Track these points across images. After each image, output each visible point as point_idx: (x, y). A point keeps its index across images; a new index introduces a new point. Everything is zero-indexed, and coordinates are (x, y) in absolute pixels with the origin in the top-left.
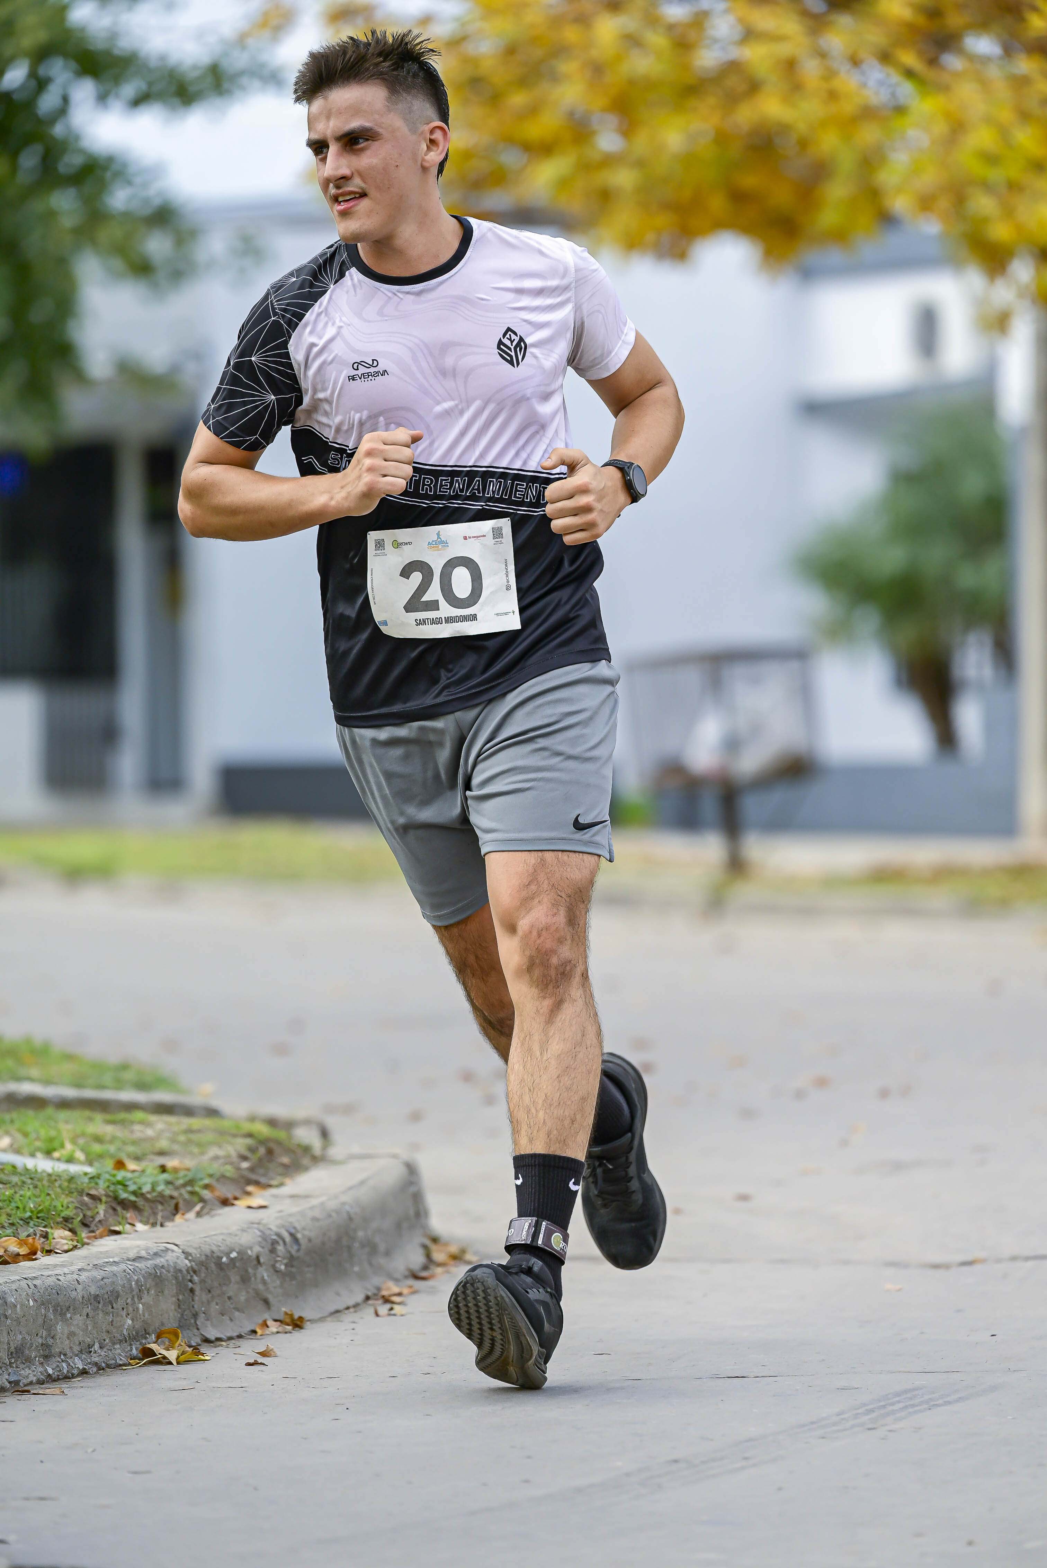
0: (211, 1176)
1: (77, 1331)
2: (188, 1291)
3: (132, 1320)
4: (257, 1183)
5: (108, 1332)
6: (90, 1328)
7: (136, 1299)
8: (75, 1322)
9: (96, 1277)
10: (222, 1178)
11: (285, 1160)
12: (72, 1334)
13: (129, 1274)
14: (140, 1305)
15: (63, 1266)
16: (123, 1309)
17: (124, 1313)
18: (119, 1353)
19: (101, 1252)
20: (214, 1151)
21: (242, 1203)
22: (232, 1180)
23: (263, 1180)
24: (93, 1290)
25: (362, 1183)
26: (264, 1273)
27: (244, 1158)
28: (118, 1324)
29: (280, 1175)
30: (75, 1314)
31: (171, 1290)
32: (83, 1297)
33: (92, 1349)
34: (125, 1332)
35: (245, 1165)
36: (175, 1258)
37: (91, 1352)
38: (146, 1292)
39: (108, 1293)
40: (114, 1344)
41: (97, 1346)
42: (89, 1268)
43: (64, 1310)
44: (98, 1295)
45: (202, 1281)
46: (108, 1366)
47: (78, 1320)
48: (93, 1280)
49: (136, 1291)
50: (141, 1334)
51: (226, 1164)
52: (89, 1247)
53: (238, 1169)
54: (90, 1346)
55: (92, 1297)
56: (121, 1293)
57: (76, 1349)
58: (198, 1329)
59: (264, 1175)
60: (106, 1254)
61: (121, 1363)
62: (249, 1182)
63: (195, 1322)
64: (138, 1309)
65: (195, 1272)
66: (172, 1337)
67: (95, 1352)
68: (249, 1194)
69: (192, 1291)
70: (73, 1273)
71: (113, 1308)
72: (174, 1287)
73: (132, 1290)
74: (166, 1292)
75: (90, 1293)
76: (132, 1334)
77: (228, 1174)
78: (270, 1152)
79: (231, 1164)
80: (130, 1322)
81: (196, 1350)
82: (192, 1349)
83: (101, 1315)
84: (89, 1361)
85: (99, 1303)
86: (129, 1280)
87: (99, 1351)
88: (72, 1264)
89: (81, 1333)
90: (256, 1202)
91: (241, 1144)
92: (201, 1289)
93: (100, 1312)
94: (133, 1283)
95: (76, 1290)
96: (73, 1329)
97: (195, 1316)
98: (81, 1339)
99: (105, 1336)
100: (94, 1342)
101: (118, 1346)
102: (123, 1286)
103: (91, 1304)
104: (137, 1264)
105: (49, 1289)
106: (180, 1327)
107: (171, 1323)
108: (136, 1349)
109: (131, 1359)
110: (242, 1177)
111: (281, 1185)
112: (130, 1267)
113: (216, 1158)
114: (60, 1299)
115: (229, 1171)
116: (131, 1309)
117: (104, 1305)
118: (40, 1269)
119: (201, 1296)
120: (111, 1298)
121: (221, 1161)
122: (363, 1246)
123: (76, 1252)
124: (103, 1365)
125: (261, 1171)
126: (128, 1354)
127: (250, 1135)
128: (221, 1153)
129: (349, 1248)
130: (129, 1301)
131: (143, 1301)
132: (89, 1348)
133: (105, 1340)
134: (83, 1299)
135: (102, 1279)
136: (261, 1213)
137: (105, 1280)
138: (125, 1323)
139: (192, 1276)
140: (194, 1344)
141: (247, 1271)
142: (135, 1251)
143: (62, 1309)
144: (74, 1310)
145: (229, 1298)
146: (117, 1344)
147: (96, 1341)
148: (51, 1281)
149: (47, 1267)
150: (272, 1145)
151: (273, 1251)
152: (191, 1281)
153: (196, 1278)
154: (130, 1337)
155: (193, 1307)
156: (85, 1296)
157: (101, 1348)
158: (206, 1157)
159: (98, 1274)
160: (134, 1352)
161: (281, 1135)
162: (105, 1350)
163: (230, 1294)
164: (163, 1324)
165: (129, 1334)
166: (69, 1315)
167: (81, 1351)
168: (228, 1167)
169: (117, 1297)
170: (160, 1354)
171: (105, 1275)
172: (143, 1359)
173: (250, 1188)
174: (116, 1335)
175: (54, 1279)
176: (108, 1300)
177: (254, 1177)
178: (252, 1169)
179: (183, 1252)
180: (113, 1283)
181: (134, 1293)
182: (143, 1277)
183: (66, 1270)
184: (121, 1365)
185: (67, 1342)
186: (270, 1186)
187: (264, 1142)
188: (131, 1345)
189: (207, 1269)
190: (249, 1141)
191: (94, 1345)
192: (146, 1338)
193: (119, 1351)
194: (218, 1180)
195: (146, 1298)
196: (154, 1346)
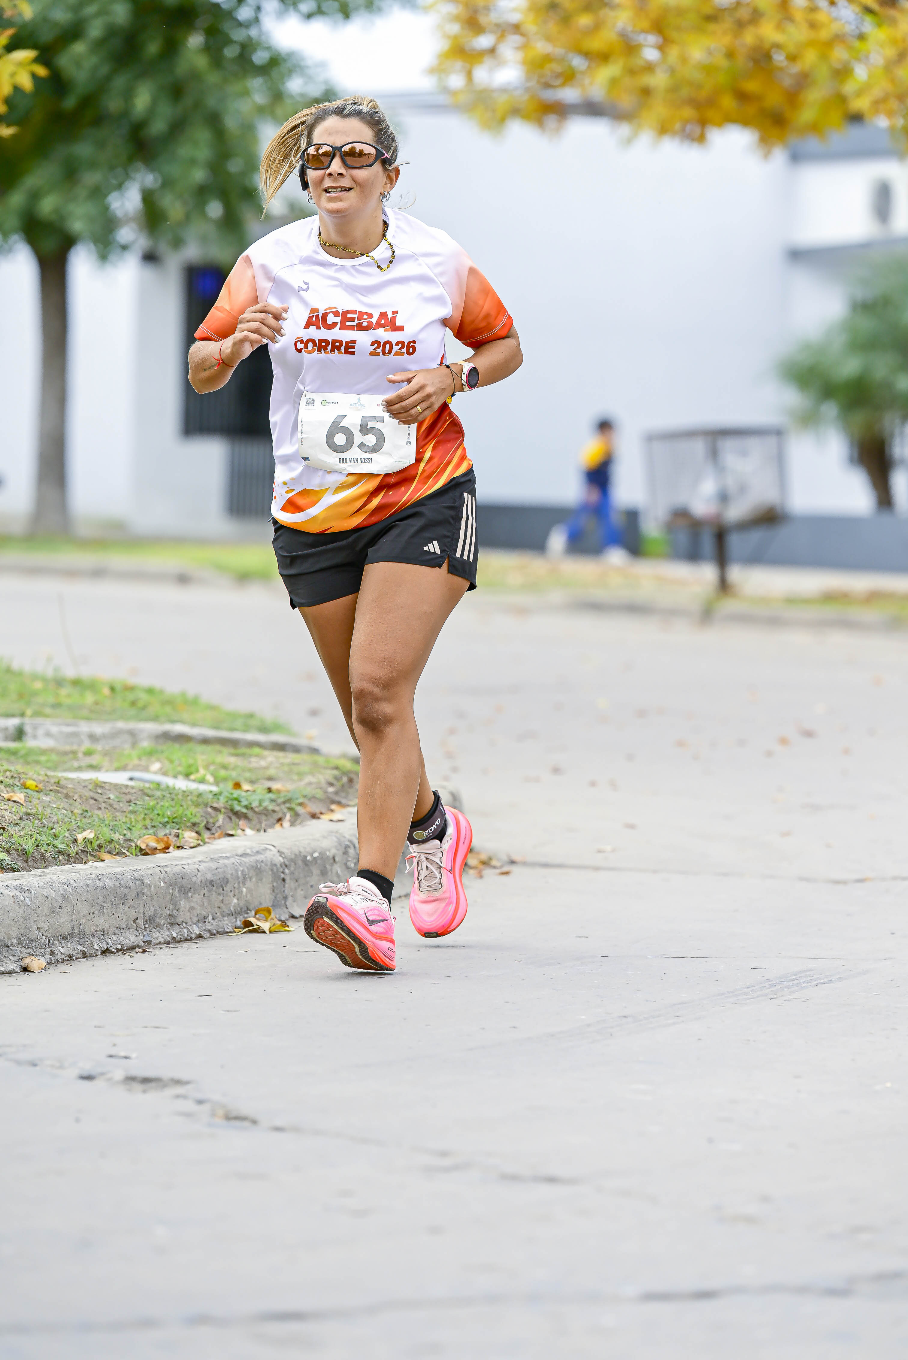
0: (305, 796)
1: (196, 906)
2: (281, 880)
3: (238, 899)
4: (339, 803)
5: (219, 908)
6: (205, 904)
7: (241, 884)
8: (195, 900)
9: (211, 867)
10: (313, 798)
12: (191, 909)
13: (236, 865)
14: (244, 889)
15: (188, 858)
16: (231, 891)
17: (232, 894)
18: (227, 924)
19: (217, 849)
20: (308, 779)
21: (326, 817)
22: (320, 800)
23: (344, 801)
24: (209, 877)
26: (338, 869)
27: (331, 785)
28: (227, 902)
30: (194, 893)
31: (268, 877)
32: (201, 881)
33: (207, 920)
34: (232, 909)
35: (331, 789)
36: (272, 856)
37: (205, 922)
38: (249, 879)
39: (220, 879)
40: (223, 916)
41: (210, 918)
42: (207, 860)
43: (187, 891)
44: (212, 881)
45: (292, 873)
46: (218, 933)
47: (197, 898)
48: (210, 869)
49: (241, 879)
50: (243, 910)
51: (317, 788)
52: (209, 845)
53: (326, 793)
54: (205, 918)
55: (208, 882)
56: (230, 879)
57: (195, 919)
58: (287, 908)
60: (222, 851)
61: (228, 930)
62: (333, 802)
63: (285, 903)
64: (242, 892)
65: (286, 866)
66: (266, 913)
67: (209, 922)
68: (332, 811)
69: (284, 880)
70: (194, 863)
71: (223, 890)
72: (270, 877)
73: (238, 878)
74: (264, 880)
75: (207, 879)
76: (238, 910)
77: (317, 796)
78: (351, 780)
79: (321, 788)
80: (235, 901)
81: (284, 924)
82: (281, 922)
83: (214, 895)
84: (204, 928)
85: (213, 886)
86: (237, 871)
87: (212, 922)
88: (194, 857)
89: (199, 908)
90: (336, 816)
91: (329, 774)
92: (291, 879)
93: (214, 893)
94: (239, 873)
95: (196, 876)
96: (192, 904)
97: (285, 898)
98: (199, 912)
99: (217, 910)
100: (208, 915)
101: (226, 918)
102: (232, 874)
103: (207, 886)
104: (243, 859)
105: (176, 875)
106: (273, 906)
107: (267, 903)
108: (240, 921)
109: (236, 928)
110: (329, 798)
112: (238, 861)
113: (310, 784)
114: (184, 882)
115: (319, 793)
116: (237, 891)
117: (217, 888)
118: (170, 860)
119: (290, 883)
120: (222, 883)
121: (313, 786)
123: (199, 849)
124: (215, 932)
125: (344, 794)
126: (234, 925)
127: (337, 768)
128: (313, 780)
130: (236, 885)
131: (246, 886)
132: (205, 919)
133: (216, 914)
134: (201, 883)
135: (216, 869)
136: (339, 825)
137: (218, 870)
138: (232, 902)
139: (284, 869)
140: (283, 919)
141: (325, 867)
142: (243, 849)
143: (185, 890)
144: (194, 890)
145: (312, 886)
146: (225, 916)
147: (210, 914)
148: (178, 869)
149: (175, 859)
151: (346, 853)
152: (283, 872)
153: (287, 871)
154: (235, 912)
155: (284, 892)
156: (203, 881)
157: (213, 919)
158: (303, 783)
159: (213, 865)
160: (239, 923)
162: (216, 920)
163: (312, 883)
164: (261, 904)
165: (235, 910)
166: (190, 894)
167: (198, 921)
168: (318, 791)
169: (227, 882)
170: (257, 925)
171: (218, 866)
172: (244, 929)
173: (333, 807)
174: (225, 910)
175: (180, 867)
176: (220, 885)
177: (337, 798)
178: (336, 793)
179: (278, 851)
180: (224, 872)
181: (240, 880)
182: (247, 868)
183: (190, 861)
184: (227, 932)
185: (188, 914)
186: (349, 805)
187: (346, 773)
188: (236, 918)
189: (295, 864)
190: (336, 772)
191: (208, 917)
192: (247, 913)
193: (227, 922)
194: (310, 800)
195: (248, 884)
196: (252, 920)
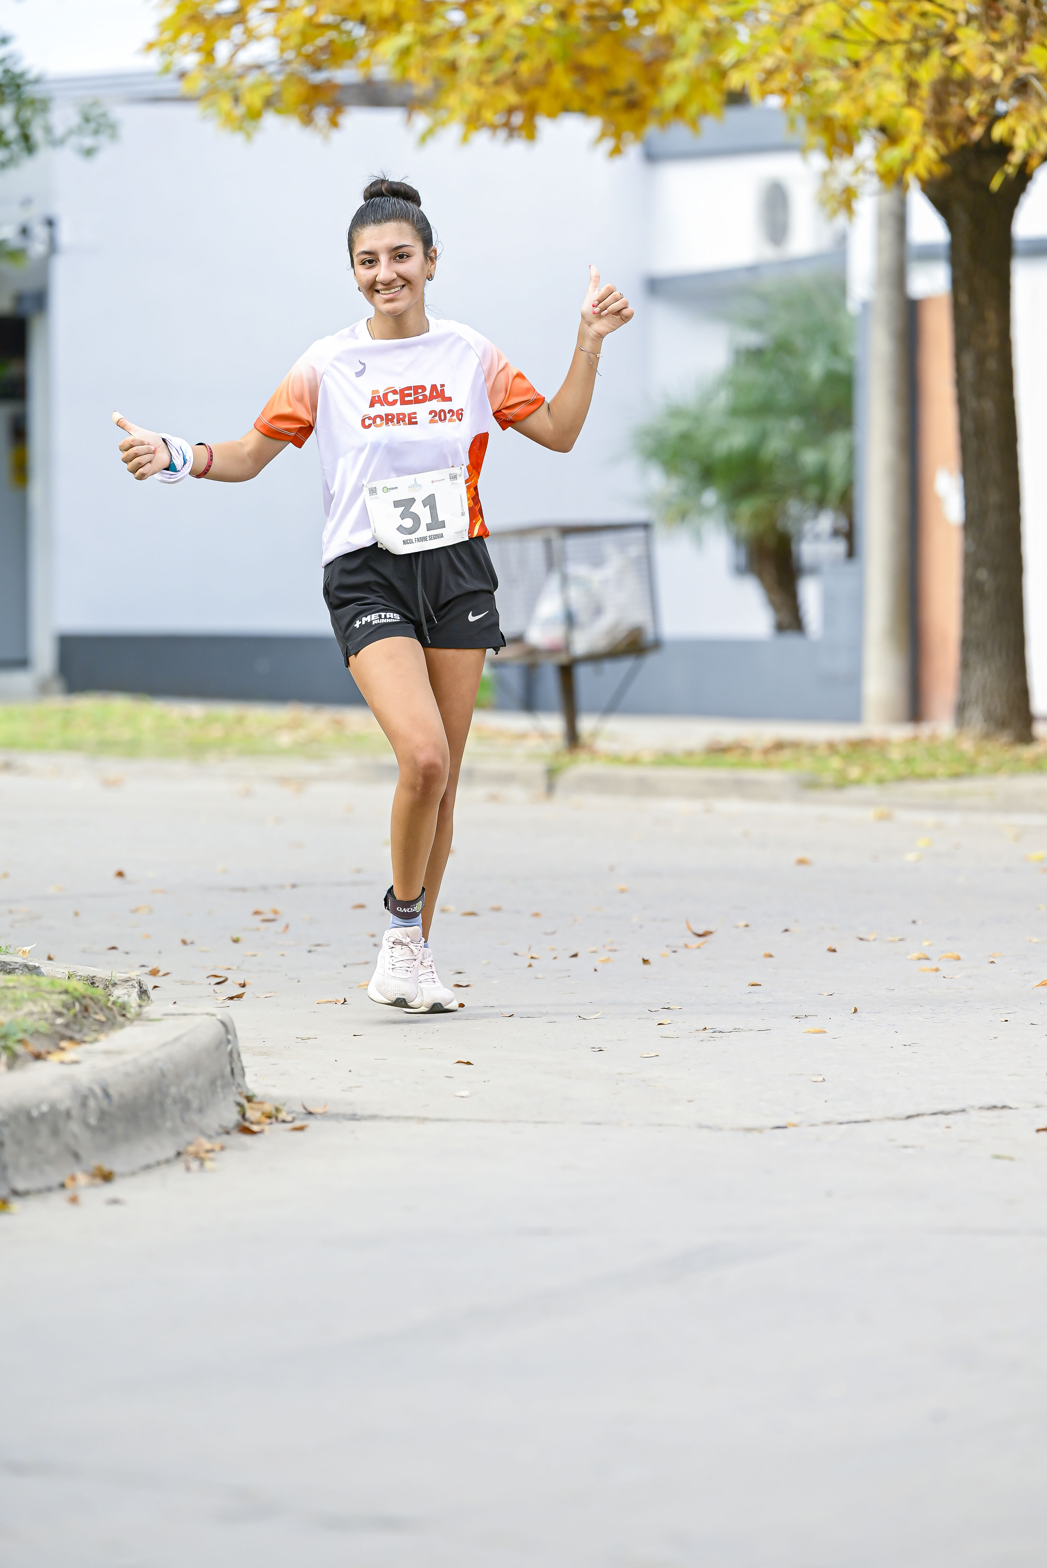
0: (25, 1031)
4: (71, 1039)
10: (36, 1033)
11: (101, 1017)
20: (29, 1007)
21: (55, 1058)
22: (46, 1035)
23: (77, 1036)
25: (176, 1039)
26: (75, 1127)
27: (59, 1014)
29: (95, 1031)
35: (59, 1021)
45: (13, 1134)
51: (40, 1019)
53: (53, 1024)
58: (7, 1179)
59: (80, 1031)
62: (63, 1037)
63: (4, 1174)
65: (6, 1124)
68: (62, 1049)
69: (2, 1144)
77: (42, 1030)
78: (86, 1009)
79: (46, 1019)
81: (5, 1202)
90: (68, 1056)
91: (56, 1001)
92: (11, 1142)
97: (5, 1168)
110: (57, 1033)
111: (96, 1040)
113: (31, 1013)
115: (43, 1026)
119: (10, 1148)
121: (36, 1017)
122: (175, 1102)
125: (77, 1028)
127: (66, 992)
128: (35, 1009)
129: (162, 1104)
136: (74, 1069)
139: (2, 1129)
140: (2, 1196)
141: (57, 1124)
145: (39, 1151)
150: (88, 1002)
151: (84, 1104)
152: (1, 1133)
153: (6, 1130)
155: (2, 1159)
158: (21, 1013)
161: (99, 992)
163: (40, 1146)
168: (42, 1023)
173: (63, 1044)
177: (68, 1033)
178: (67, 1026)
186: (84, 1042)
187: (79, 999)
189: (17, 1122)
190: (64, 997)
194: (32, 1035)
